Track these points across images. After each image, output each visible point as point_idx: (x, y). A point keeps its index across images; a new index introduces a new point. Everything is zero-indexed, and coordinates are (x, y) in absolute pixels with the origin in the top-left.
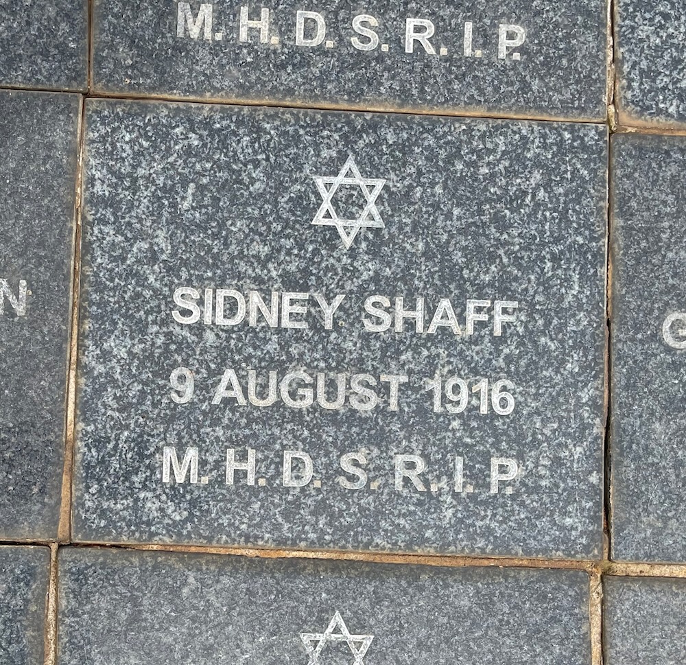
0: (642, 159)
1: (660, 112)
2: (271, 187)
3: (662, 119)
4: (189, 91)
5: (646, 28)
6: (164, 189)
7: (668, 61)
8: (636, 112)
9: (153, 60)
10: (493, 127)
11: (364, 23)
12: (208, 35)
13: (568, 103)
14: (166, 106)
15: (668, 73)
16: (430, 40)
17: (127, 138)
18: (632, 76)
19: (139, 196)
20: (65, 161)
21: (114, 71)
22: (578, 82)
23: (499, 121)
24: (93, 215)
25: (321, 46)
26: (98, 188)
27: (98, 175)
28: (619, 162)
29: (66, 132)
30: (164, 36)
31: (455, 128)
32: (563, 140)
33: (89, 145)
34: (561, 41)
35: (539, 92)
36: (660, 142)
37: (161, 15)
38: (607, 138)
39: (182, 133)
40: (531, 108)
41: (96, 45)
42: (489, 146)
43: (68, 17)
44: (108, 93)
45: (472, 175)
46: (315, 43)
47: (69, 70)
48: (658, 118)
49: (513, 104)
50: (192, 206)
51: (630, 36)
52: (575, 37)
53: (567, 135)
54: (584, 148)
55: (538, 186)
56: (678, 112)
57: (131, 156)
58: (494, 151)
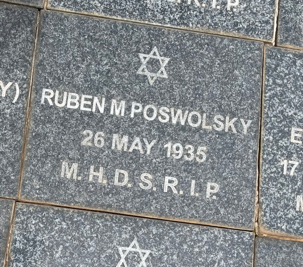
0: (269, 250)
1: (278, 228)
2: (97, 250)
3: (279, 231)
4: (64, 202)
5: (273, 189)
6: (48, 247)
7: (283, 205)
8: (268, 227)
9: (49, 187)
10: (202, 230)
11: (146, 177)
12: (75, 177)
13: (237, 221)
14: (53, 209)
15: (282, 210)
16: (175, 187)
17: (33, 223)
18: (266, 210)
19: (36, 250)
20: (3, 231)
21: (31, 191)
22: (242, 211)
23: (205, 227)
24: (14, 257)
25: (125, 186)
26: (17, 245)
27: (18, 239)
28: (259, 251)
29: (5, 217)
30: (55, 176)
31: (184, 229)
32: (233, 239)
33: (16, 224)
34: (235, 192)
35: (224, 215)
36: (278, 242)
37: (54, 167)
38: (254, 239)
39: (59, 222)
40: (219, 221)
41: (23, 178)
42: (200, 238)
43: (12, 165)
44: (26, 201)
45: (191, 252)
46: (123, 184)
47: (10, 189)
48: (277, 230)
49: (212, 219)
50: (60, 256)
51: (266, 192)
52: (241, 191)
53: (236, 236)
54: (243, 243)
55: (221, 258)
56: (286, 228)
57: (35, 231)
58: (202, 241)
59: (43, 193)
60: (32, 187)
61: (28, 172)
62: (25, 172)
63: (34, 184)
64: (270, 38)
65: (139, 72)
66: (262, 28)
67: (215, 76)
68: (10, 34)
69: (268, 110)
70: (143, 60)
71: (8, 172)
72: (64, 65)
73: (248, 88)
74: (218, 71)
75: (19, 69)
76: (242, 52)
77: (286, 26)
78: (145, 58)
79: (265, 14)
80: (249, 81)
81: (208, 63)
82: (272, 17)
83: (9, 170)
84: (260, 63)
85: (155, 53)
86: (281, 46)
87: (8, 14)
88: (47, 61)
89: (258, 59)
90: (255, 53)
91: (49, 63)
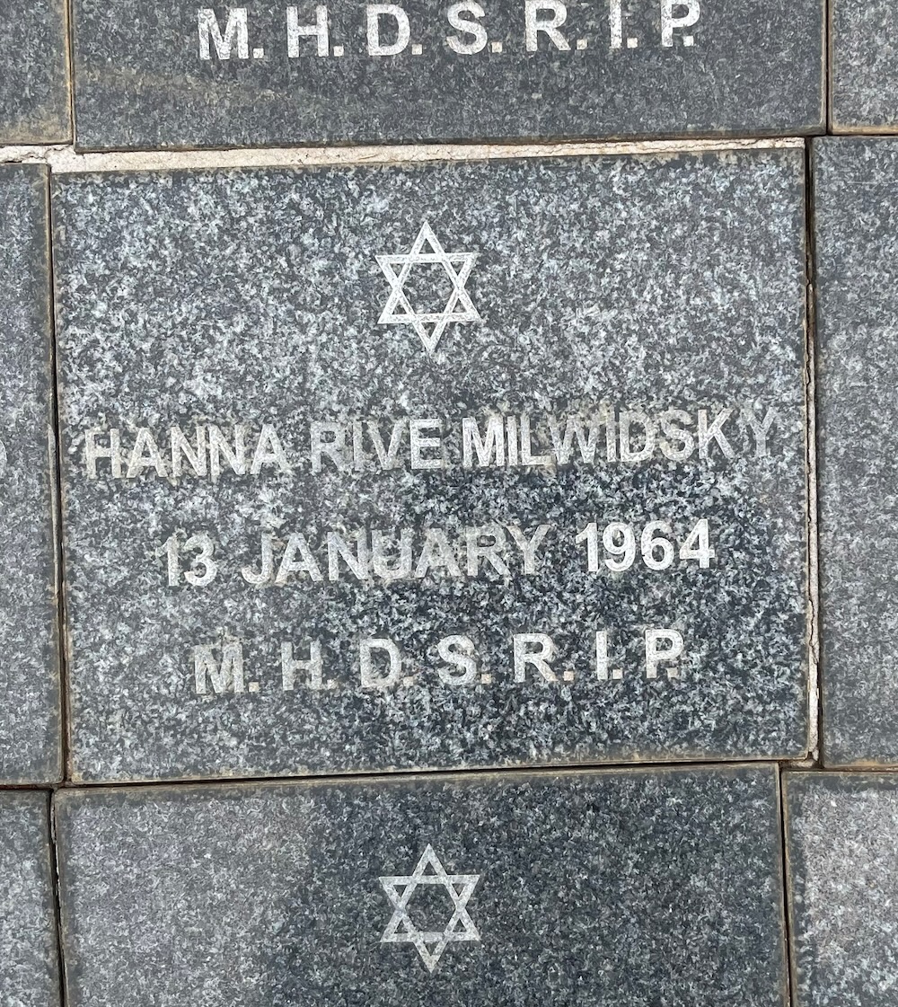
64: (800, 749)
65: (390, 937)
66: (768, 718)
67: (628, 907)
69: (811, 987)
70: (394, 896)
72: (154, 959)
73: (739, 927)
74: (637, 889)
76: (708, 810)
77: (849, 695)
78: (400, 889)
79: (775, 667)
80: (740, 905)
81: (602, 868)
82: (799, 675)
84: (772, 836)
85: (429, 866)
86: (837, 766)
88: (101, 956)
89: (763, 825)
90: (751, 807)
91: (108, 961)
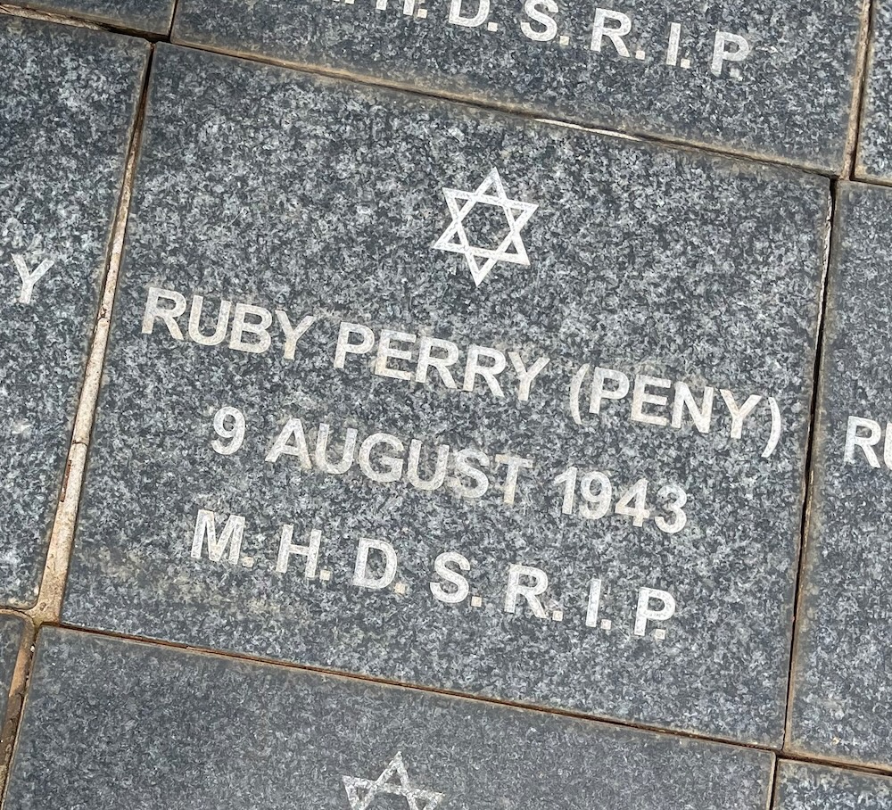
59: (857, 734)
60: (824, 714)
61: (811, 668)
62: (801, 668)
63: (830, 704)
68: (750, 252)
71: (752, 665)
75: (779, 356)
83: (756, 661)
87: (743, 192)
